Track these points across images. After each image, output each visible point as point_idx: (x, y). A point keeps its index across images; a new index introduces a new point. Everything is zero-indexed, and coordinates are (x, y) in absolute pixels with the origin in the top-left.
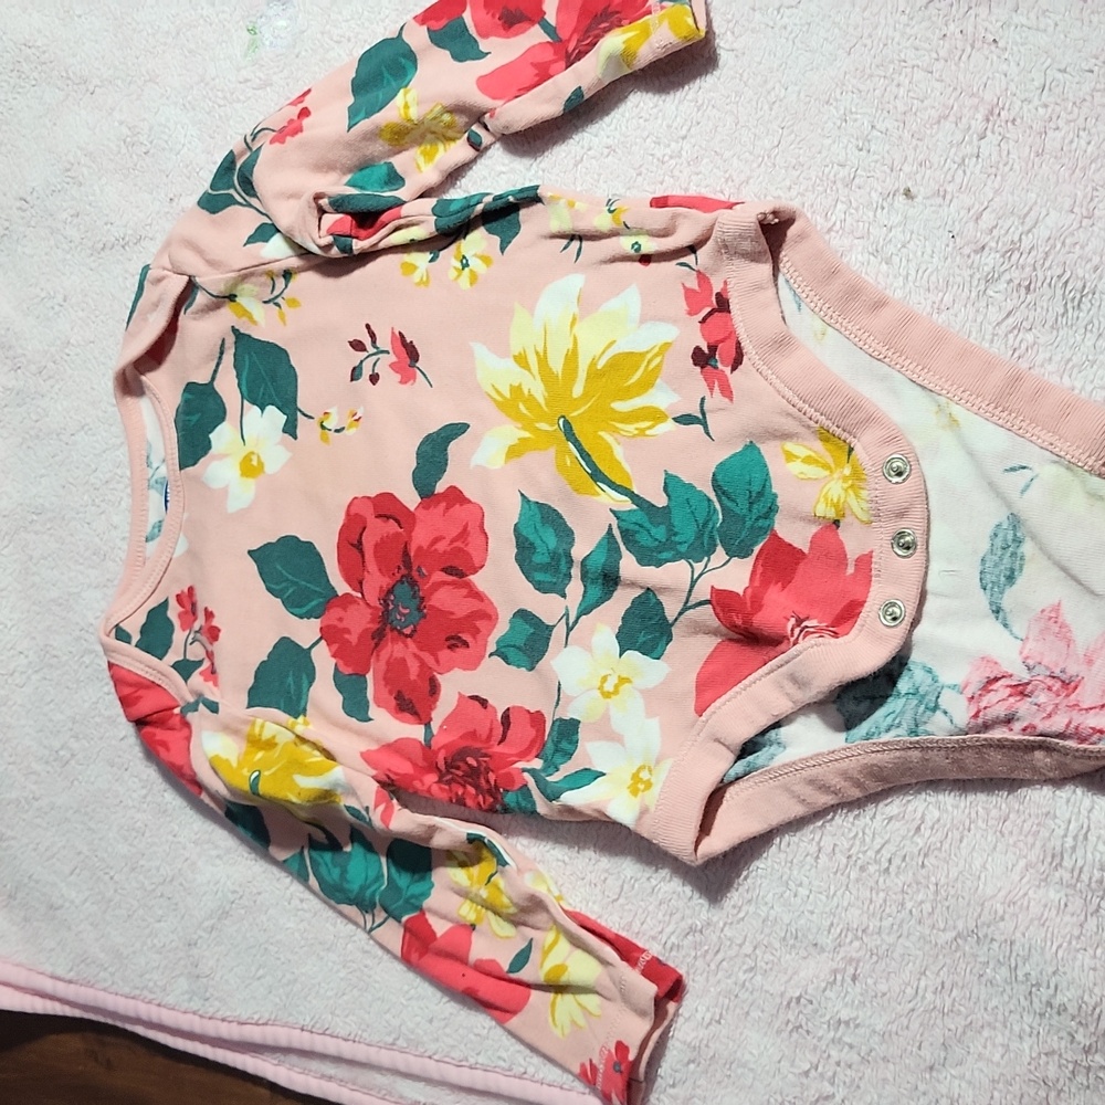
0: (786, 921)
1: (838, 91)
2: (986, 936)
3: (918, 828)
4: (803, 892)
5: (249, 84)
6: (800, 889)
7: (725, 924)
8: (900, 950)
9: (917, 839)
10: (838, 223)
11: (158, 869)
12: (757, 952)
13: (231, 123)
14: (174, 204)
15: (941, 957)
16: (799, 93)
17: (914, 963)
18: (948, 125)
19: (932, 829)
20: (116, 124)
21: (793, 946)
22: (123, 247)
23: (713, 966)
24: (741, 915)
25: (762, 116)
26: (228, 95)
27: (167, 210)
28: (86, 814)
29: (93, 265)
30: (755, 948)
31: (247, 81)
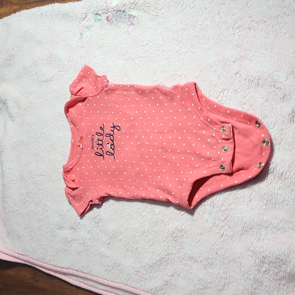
0: (190, 254)
1: (214, 64)
2: (235, 261)
3: (222, 235)
4: (194, 248)
5: (79, 47)
6: (194, 247)
7: (176, 253)
8: (215, 263)
9: (222, 238)
10: (212, 95)
11: (45, 230)
12: (183, 260)
13: (74, 55)
14: (60, 73)
15: (225, 265)
16: (205, 64)
17: (218, 266)
18: (238, 75)
19: (225, 236)
20: (47, 53)
21: (191, 260)
22: (47, 82)
23: (172, 263)
24: (180, 251)
25: (196, 68)
26: (74, 49)
27: (57, 74)
28: (29, 215)
29: (39, 85)
30: (182, 259)
31: (79, 46)
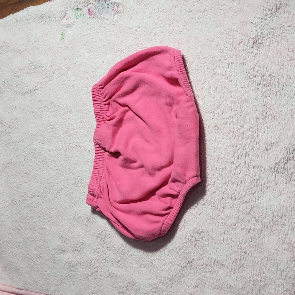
0: (214, 258)
1: (215, 38)
2: (269, 259)
3: (249, 231)
4: (219, 250)
5: (62, 48)
6: (218, 249)
7: (198, 260)
8: (246, 265)
9: (249, 234)
10: (217, 72)
11: (45, 257)
12: (207, 267)
13: (57, 58)
14: (43, 80)
15: (257, 266)
16: (205, 39)
17: (250, 268)
18: (242, 44)
19: (253, 231)
20: (28, 61)
21: (217, 265)
22: (30, 92)
23: (195, 272)
24: (202, 257)
25: (196, 45)
26: (56, 51)
27: (41, 82)
28: (25, 243)
29: (23, 98)
30: (206, 266)
31: (61, 47)
